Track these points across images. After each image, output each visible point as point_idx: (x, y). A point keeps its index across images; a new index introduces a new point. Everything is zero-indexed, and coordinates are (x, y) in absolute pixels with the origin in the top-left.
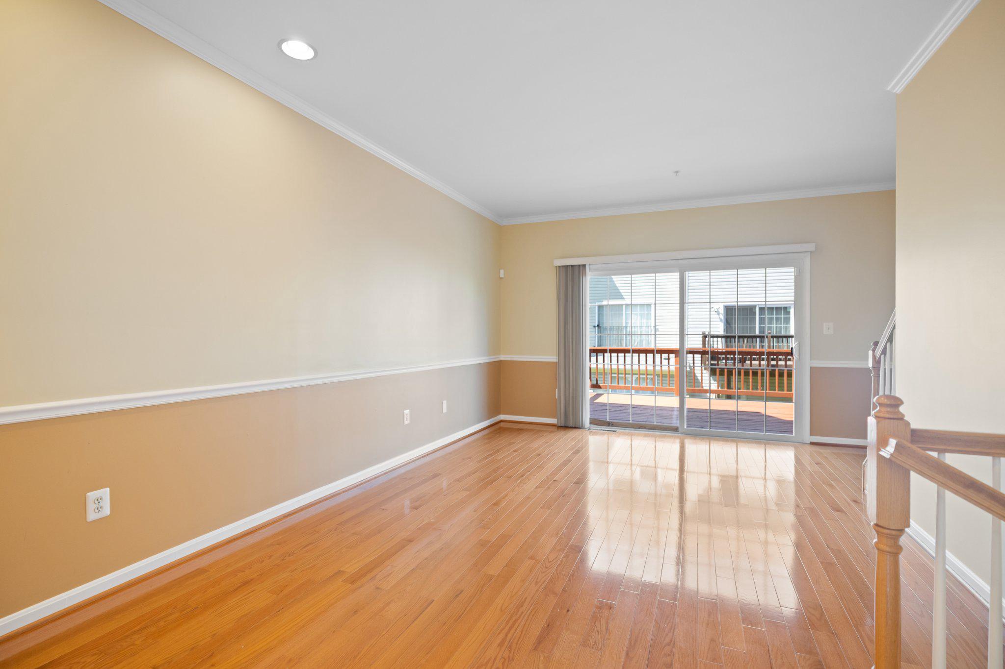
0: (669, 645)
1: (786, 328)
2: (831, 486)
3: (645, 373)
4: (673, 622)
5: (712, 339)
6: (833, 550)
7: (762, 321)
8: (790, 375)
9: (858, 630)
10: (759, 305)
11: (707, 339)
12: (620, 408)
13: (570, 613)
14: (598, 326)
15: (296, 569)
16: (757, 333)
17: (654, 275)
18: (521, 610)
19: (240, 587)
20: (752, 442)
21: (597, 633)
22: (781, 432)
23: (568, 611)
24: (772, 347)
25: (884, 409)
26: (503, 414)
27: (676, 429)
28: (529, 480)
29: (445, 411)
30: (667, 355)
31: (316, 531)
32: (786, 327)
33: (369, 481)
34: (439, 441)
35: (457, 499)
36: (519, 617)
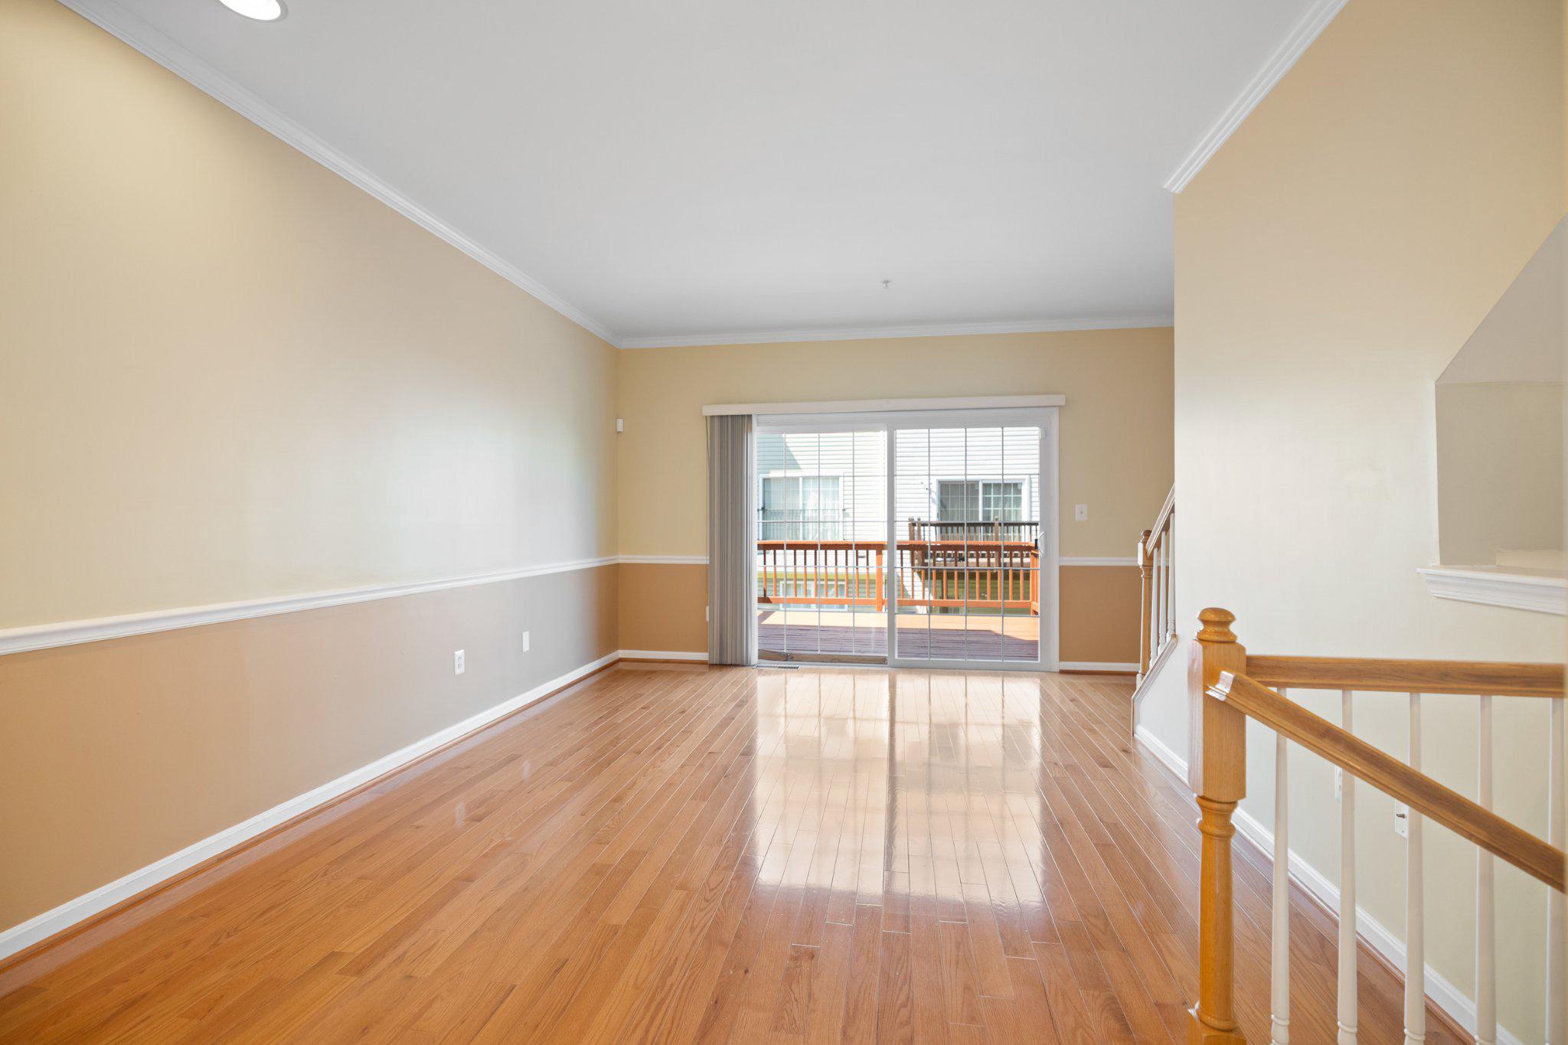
0: (905, 1006)
1: (1017, 513)
2: (1092, 731)
3: (834, 578)
4: (907, 967)
5: (922, 528)
6: (1107, 825)
7: (987, 502)
8: (1027, 577)
9: (1154, 941)
10: (982, 480)
11: (916, 528)
12: (802, 632)
13: (749, 975)
14: (763, 509)
15: (241, 962)
16: (980, 519)
17: (851, 434)
18: (670, 981)
19: (118, 1013)
20: (985, 675)
21: (795, 1003)
22: (1020, 657)
23: (746, 971)
24: (1001, 539)
25: (1211, 629)
26: (624, 648)
27: (882, 661)
28: (670, 754)
29: (526, 647)
30: (865, 551)
31: (284, 881)
32: (1017, 511)
33: (390, 777)
34: (517, 698)
35: (551, 796)
36: (668, 993)
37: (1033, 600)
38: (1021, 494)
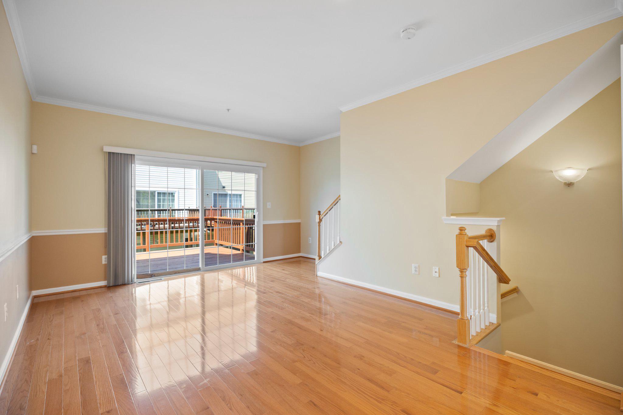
7: (159, 200)
10: (157, 191)
16: (156, 208)
24: (172, 216)
32: (172, 204)
37: (216, 239)
38: (174, 197)
